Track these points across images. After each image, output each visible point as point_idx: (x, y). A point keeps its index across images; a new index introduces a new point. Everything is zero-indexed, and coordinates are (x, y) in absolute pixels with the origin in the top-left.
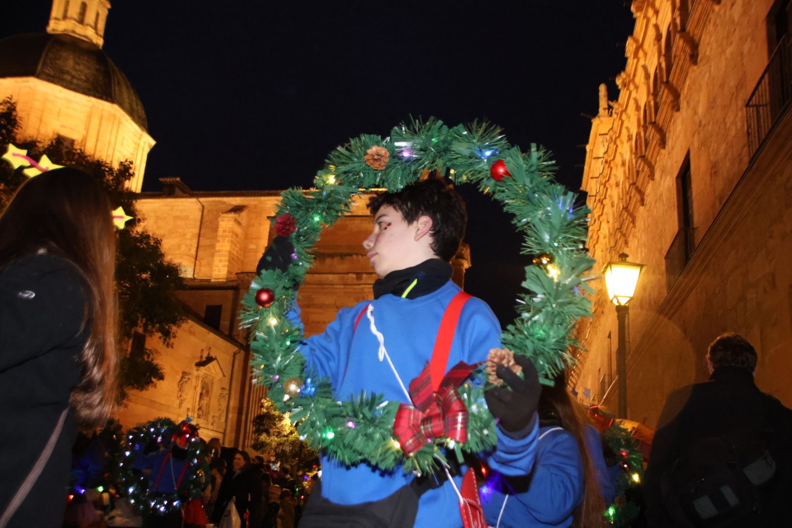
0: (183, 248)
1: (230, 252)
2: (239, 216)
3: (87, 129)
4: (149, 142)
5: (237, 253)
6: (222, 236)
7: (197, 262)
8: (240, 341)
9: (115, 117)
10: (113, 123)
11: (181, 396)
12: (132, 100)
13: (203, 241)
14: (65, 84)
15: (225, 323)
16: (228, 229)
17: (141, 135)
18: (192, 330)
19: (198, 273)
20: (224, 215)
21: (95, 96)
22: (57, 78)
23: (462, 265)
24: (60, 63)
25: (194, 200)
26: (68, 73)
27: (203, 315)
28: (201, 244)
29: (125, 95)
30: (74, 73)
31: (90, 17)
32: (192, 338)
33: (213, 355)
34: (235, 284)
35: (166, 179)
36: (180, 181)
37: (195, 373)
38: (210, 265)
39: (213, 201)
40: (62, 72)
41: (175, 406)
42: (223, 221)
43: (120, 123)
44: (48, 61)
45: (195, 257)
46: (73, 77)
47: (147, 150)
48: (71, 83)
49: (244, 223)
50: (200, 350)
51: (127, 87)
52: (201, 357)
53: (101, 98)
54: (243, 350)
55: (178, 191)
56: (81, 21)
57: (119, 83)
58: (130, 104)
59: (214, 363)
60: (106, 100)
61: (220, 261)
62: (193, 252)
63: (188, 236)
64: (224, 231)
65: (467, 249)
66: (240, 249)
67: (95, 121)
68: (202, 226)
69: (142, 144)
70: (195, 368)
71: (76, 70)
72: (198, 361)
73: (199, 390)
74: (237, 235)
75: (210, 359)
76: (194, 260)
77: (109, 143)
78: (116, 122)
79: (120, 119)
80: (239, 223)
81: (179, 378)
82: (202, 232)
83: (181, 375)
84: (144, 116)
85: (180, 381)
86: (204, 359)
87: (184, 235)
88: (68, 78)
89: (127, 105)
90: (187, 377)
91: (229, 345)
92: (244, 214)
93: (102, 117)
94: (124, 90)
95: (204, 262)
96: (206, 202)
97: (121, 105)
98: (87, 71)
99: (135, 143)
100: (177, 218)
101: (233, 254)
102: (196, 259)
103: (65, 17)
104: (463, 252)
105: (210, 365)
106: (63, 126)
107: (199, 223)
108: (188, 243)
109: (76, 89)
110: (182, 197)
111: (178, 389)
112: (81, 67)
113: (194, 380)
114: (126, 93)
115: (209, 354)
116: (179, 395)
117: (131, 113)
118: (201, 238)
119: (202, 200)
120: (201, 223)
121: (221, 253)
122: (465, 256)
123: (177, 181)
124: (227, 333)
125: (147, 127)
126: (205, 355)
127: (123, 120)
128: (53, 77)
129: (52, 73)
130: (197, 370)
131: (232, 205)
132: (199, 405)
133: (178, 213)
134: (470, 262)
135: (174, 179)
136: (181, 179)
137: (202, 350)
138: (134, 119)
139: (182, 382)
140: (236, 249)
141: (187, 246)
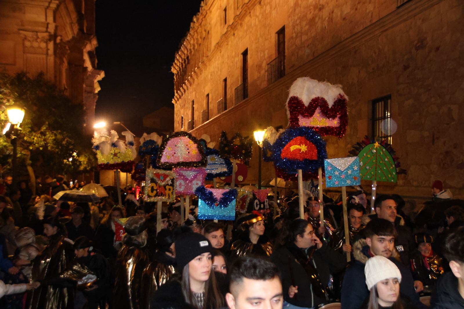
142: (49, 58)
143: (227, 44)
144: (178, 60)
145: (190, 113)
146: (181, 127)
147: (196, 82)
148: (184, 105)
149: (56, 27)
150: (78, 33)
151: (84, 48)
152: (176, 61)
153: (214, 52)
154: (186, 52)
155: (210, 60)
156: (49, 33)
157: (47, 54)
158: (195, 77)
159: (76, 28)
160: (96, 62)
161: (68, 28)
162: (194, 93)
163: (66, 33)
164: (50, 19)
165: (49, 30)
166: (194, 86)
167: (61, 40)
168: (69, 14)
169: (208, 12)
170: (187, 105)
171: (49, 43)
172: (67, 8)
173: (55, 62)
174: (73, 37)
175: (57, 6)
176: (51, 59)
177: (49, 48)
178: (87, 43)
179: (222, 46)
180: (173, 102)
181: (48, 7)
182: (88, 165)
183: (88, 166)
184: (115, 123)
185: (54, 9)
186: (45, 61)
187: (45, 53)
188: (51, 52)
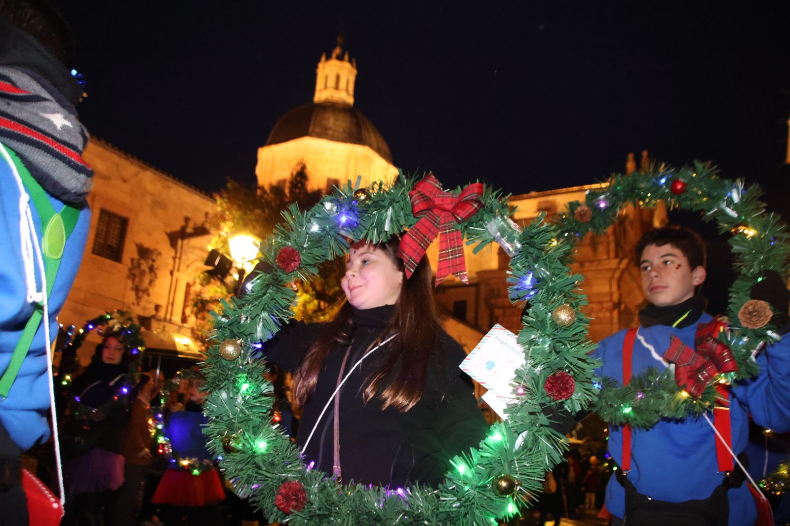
3: (348, 169)
9: (367, 156)
10: (366, 161)
12: (378, 141)
14: (329, 138)
15: (470, 315)
21: (352, 143)
22: (323, 134)
24: (324, 122)
26: (330, 129)
27: (452, 310)
30: (334, 128)
31: (343, 84)
34: (476, 281)
43: (370, 159)
44: (316, 123)
46: (334, 131)
48: (333, 136)
53: (355, 142)
56: (337, 88)
57: (367, 130)
60: (359, 143)
67: (352, 163)
71: (335, 125)
88: (331, 132)
91: (477, 333)
93: (357, 159)
97: (371, 146)
98: (343, 125)
103: (326, 87)
106: (330, 170)
109: (337, 139)
112: (340, 122)
114: (373, 137)
117: (379, 151)
124: (473, 322)
175: (620, 275)
177: (613, 316)
185: (618, 278)
187: (610, 322)
188: (615, 320)
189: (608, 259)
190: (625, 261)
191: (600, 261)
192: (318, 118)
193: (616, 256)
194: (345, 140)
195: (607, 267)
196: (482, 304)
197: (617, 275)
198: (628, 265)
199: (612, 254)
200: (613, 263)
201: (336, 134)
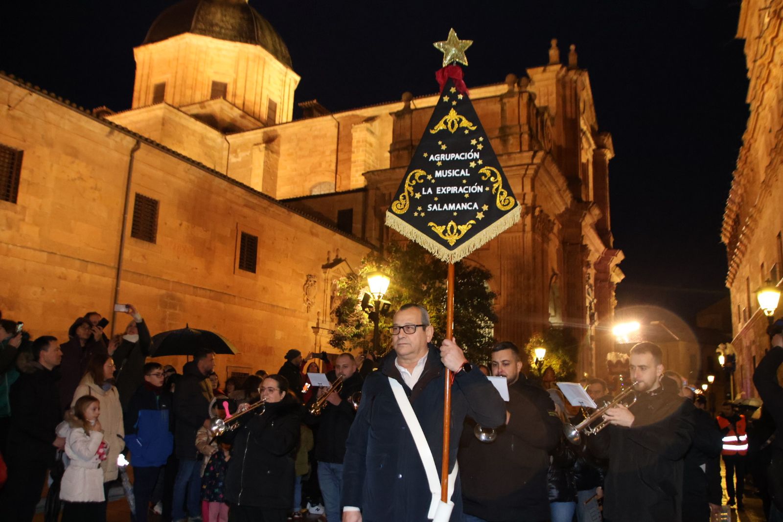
0: (324, 165)
1: (365, 161)
2: (372, 126)
3: (237, 72)
4: (293, 79)
5: (373, 162)
6: (357, 147)
7: (337, 176)
8: (374, 242)
9: (259, 57)
10: (259, 64)
11: (308, 300)
12: (275, 41)
13: (342, 156)
14: (214, 35)
15: (357, 226)
16: (361, 140)
17: (286, 73)
18: (314, 231)
19: (339, 187)
20: (356, 126)
21: (240, 41)
22: (208, 31)
23: (604, 155)
24: (210, 17)
25: (329, 117)
26: (217, 25)
27: (336, 221)
28: (339, 158)
29: (268, 39)
30: (221, 24)
32: (315, 239)
33: (341, 256)
35: (304, 103)
36: (317, 103)
37: (323, 275)
38: (349, 177)
39: (346, 117)
40: (212, 25)
41: (303, 311)
42: (356, 132)
43: (265, 62)
44: (200, 18)
45: (335, 172)
46: (221, 28)
47: (294, 87)
48: (220, 33)
49: (377, 132)
50: (327, 252)
51: (271, 32)
52: (328, 259)
53: (246, 42)
54: (376, 251)
55: (315, 112)
57: (261, 28)
58: (274, 46)
59: (343, 264)
60: (251, 43)
61: (357, 171)
62: (333, 167)
63: (328, 153)
64: (358, 142)
65: (608, 138)
66: (376, 158)
67: (242, 64)
68: (339, 142)
69: (288, 81)
70: (322, 271)
71: (223, 21)
72: (325, 263)
73: (329, 293)
74: (371, 145)
75: (338, 261)
76: (334, 175)
77: (257, 82)
78: (261, 62)
79: (265, 59)
80: (372, 133)
81: (304, 281)
82: (339, 147)
83: (305, 278)
84: (288, 56)
85: (305, 284)
86: (331, 261)
87: (324, 153)
88: (217, 29)
89: (271, 46)
90: (312, 280)
91: (360, 247)
92: (376, 123)
93: (248, 60)
94: (267, 33)
95: (343, 176)
96: (340, 118)
97: (265, 46)
98: (232, 21)
99: (282, 80)
100: (316, 137)
101: (369, 164)
102: (336, 173)
104: (605, 141)
105: (339, 266)
106: (216, 73)
107: (336, 140)
108: (328, 159)
109: (224, 37)
110: (318, 116)
111: (305, 293)
112: (228, 18)
113: (322, 284)
114: (268, 35)
115: (337, 256)
116: (305, 299)
117: (275, 53)
118: (339, 153)
119: (337, 116)
120: (338, 139)
121: (357, 163)
122: (607, 146)
123: (314, 104)
124: (360, 236)
125: (291, 65)
126: (333, 257)
127: (267, 59)
128: (205, 30)
129: (203, 27)
130: (325, 273)
131: (364, 117)
132: (331, 308)
133: (316, 133)
134: (612, 151)
135: (311, 102)
136: (317, 101)
137: (329, 252)
138: (277, 58)
139: (307, 285)
140: (371, 158)
141: (327, 162)
142: (526, 235)
143: (777, 180)
144: (727, 223)
145: (745, 296)
146: (738, 321)
147: (749, 250)
148: (740, 288)
149: (535, 197)
150: (572, 203)
151: (582, 221)
152: (725, 225)
153: (762, 197)
154: (734, 209)
155: (760, 211)
156: (526, 204)
157: (524, 231)
158: (745, 241)
159: (568, 197)
160: (612, 240)
161: (557, 198)
162: (748, 266)
163: (554, 203)
164: (528, 188)
165: (526, 202)
166: (747, 256)
167: (541, 211)
168: (552, 179)
169: (752, 141)
170: (742, 287)
171: (526, 217)
172: (548, 173)
173: (534, 240)
174: (567, 209)
175: (534, 172)
176: (529, 236)
177: (526, 223)
178: (585, 214)
179: (772, 185)
180: (728, 285)
181: (525, 175)
182: (563, 370)
183: (563, 372)
184: (652, 323)
185: (531, 175)
186: (521, 240)
187: (522, 230)
188: (528, 228)
189: (521, 151)
190: (541, 154)
191: (509, 154)
192: (202, 12)
193: (531, 148)
194: (233, 39)
195: (518, 162)
196: (371, 212)
197: (531, 172)
198: (543, 160)
199: (525, 147)
200: (526, 157)
201: (223, 31)
